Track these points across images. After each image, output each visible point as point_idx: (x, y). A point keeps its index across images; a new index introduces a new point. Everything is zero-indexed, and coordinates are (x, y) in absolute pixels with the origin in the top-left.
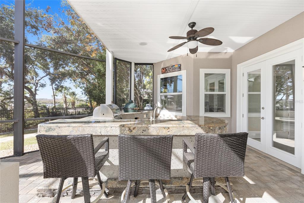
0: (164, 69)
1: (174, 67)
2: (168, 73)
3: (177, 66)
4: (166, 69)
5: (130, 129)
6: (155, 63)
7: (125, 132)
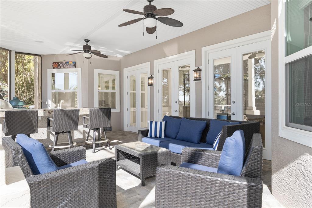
0: (55, 64)
1: (68, 63)
2: (61, 68)
3: (72, 63)
4: (58, 64)
5: (49, 112)
6: (44, 55)
7: (46, 114)
